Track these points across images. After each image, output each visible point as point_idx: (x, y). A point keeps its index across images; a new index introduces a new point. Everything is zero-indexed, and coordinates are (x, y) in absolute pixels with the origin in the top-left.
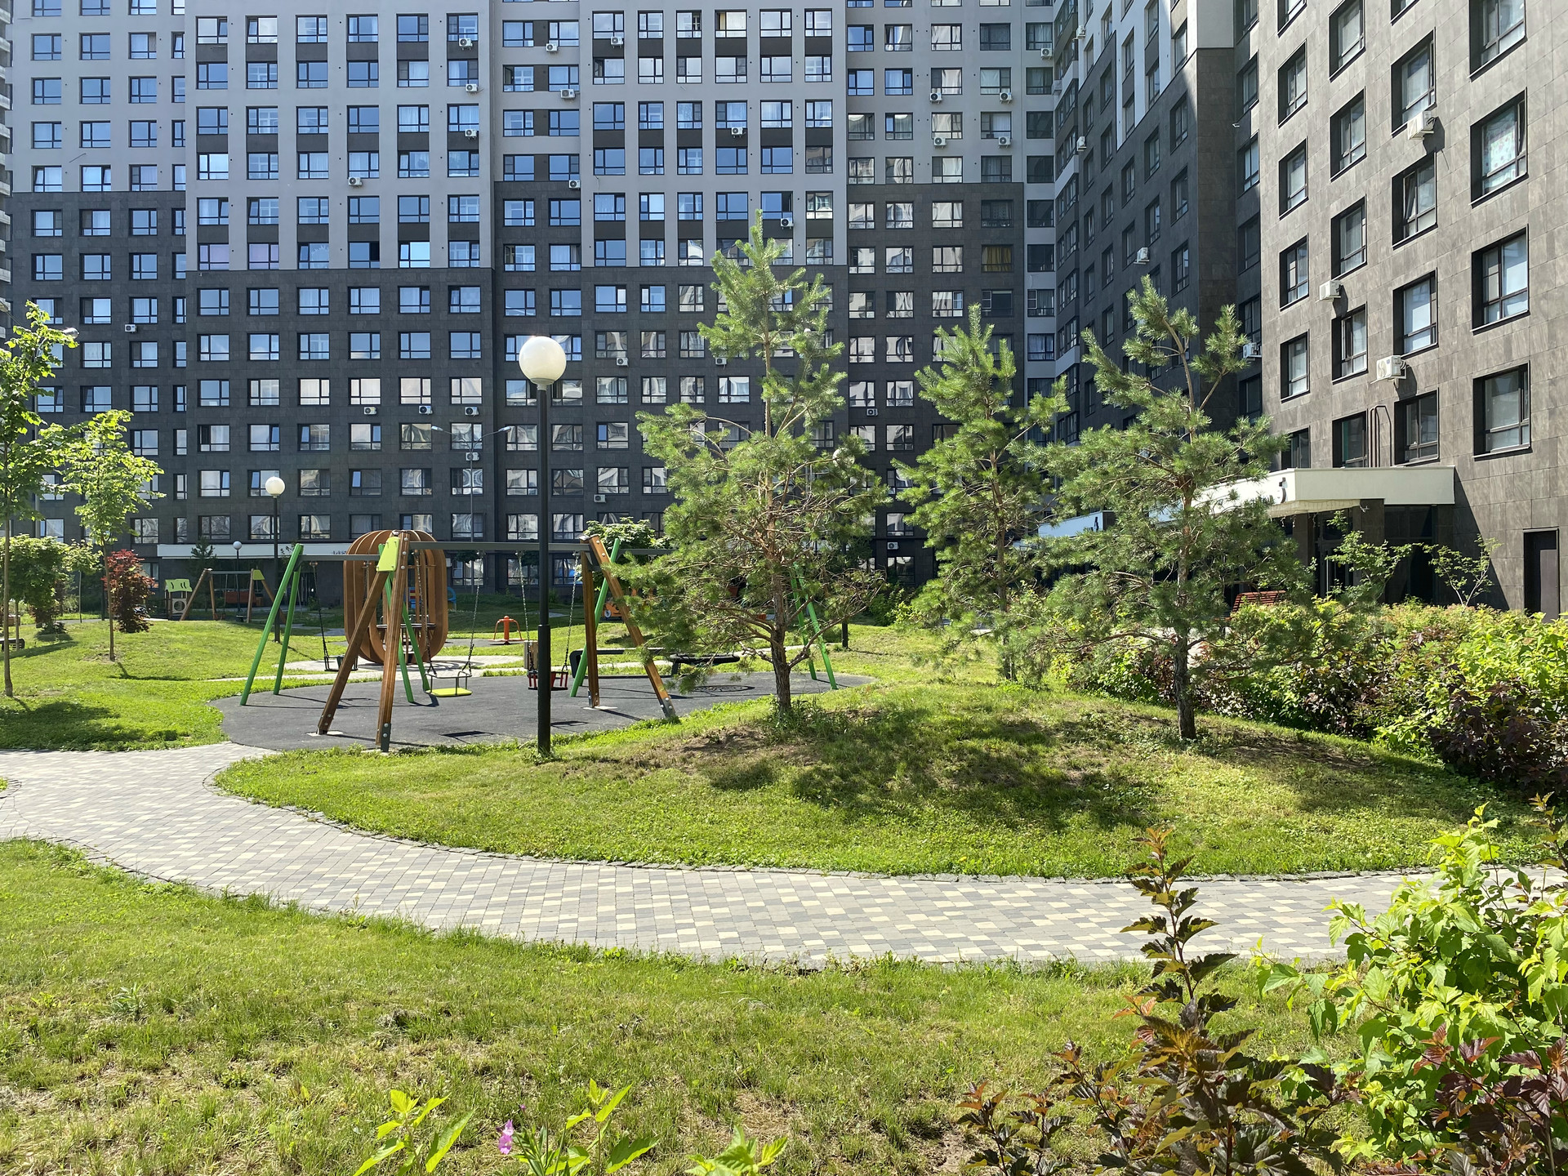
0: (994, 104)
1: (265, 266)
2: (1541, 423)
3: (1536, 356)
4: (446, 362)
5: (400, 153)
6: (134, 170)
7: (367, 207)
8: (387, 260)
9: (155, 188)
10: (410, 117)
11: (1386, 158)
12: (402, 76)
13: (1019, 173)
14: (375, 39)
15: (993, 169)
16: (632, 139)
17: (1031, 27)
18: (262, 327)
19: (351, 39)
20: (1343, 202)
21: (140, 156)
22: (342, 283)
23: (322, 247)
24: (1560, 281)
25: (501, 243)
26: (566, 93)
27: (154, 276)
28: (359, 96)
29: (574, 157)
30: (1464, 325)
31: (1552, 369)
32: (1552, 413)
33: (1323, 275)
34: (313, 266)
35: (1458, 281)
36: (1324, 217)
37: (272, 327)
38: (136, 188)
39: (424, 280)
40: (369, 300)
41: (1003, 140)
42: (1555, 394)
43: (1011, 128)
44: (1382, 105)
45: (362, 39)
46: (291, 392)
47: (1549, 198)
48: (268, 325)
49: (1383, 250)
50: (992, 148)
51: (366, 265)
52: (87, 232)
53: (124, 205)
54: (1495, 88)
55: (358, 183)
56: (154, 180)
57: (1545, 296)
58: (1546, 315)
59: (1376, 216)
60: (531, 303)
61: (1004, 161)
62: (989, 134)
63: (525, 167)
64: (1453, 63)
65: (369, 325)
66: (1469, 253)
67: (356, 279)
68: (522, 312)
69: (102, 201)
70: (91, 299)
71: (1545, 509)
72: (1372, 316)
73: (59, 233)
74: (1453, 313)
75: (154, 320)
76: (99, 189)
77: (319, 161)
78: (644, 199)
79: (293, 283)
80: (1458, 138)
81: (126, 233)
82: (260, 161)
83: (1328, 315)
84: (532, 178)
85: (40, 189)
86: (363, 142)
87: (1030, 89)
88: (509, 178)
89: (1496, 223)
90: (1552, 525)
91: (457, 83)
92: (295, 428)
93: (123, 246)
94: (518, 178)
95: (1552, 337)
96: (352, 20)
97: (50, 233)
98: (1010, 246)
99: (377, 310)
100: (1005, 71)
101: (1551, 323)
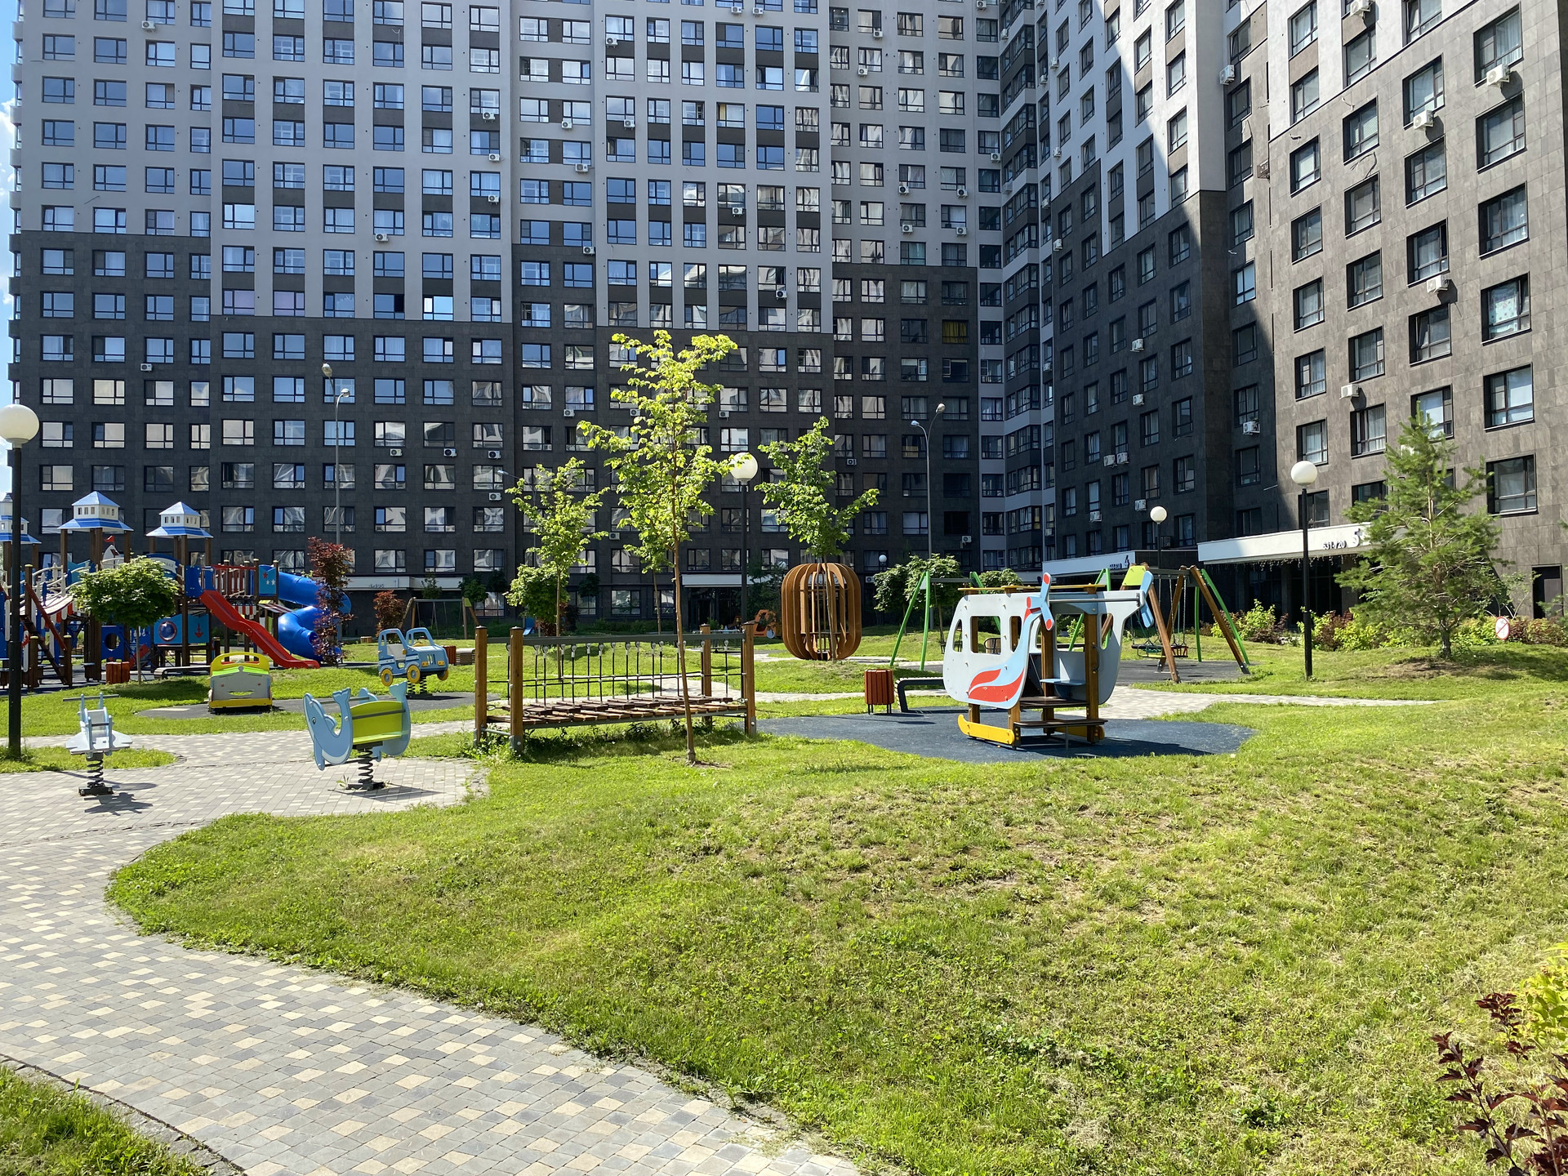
0: (951, 198)
1: (291, 313)
2: (1545, 496)
3: (1541, 450)
4: (469, 409)
5: (424, 213)
6: (150, 215)
7: (392, 262)
8: (410, 313)
9: (173, 233)
10: (434, 182)
11: (1401, 300)
12: (427, 142)
13: (973, 259)
14: (400, 106)
15: (952, 254)
16: (642, 213)
17: (982, 134)
18: (288, 370)
19: (377, 105)
20: (1360, 327)
21: (156, 201)
22: (366, 333)
23: (348, 297)
24: (1559, 401)
25: (518, 301)
26: (580, 167)
27: (171, 318)
28: (386, 158)
29: (587, 227)
30: (1477, 425)
31: (1554, 460)
32: (1554, 489)
33: (1341, 379)
34: (338, 314)
35: (1471, 394)
36: (1341, 337)
37: (299, 370)
38: (151, 232)
39: (448, 332)
40: (395, 348)
41: (961, 230)
42: (1556, 476)
43: (967, 220)
44: (1398, 263)
45: (388, 105)
46: (315, 433)
47: (1550, 347)
48: (293, 370)
49: (1401, 366)
50: (950, 236)
51: (391, 316)
52: (99, 272)
53: (138, 248)
54: (1501, 267)
55: (384, 239)
56: (171, 225)
57: (1548, 411)
58: (1549, 424)
59: (1393, 340)
60: (546, 357)
61: (961, 247)
62: (947, 224)
63: (541, 233)
64: (1464, 245)
65: (393, 371)
66: (1481, 376)
67: (382, 328)
68: (538, 365)
69: (117, 243)
70: (103, 338)
71: (1550, 552)
72: (1391, 413)
73: (70, 272)
74: (1468, 416)
75: (170, 360)
76: (112, 231)
77: (344, 217)
78: (653, 266)
79: (318, 330)
80: (1469, 296)
81: (141, 273)
82: (286, 215)
83: (1347, 409)
84: (547, 242)
85: (49, 228)
86: (389, 200)
87: (982, 188)
88: (526, 241)
89: (1505, 358)
90: (1556, 562)
91: (478, 152)
92: (321, 468)
93: (137, 287)
94: (534, 242)
95: (1553, 438)
96: (377, 87)
97: (61, 272)
98: (966, 322)
99: (402, 359)
100: (961, 171)
101: (1553, 429)
